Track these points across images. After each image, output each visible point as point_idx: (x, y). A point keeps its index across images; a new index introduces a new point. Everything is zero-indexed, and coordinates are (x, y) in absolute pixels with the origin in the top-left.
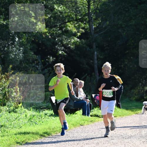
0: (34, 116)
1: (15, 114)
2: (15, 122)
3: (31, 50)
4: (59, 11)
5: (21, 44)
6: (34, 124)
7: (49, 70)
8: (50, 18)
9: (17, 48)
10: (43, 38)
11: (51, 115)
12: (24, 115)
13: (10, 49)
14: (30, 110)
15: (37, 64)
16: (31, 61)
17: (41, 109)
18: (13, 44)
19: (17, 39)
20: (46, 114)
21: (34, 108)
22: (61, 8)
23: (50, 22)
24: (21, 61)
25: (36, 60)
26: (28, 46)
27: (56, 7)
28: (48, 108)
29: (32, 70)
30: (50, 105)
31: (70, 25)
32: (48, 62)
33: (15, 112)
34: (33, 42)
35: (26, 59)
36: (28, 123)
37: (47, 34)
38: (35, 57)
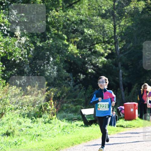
0: (66, 126)
1: (50, 125)
2: (50, 132)
3: (64, 68)
4: (89, 34)
5: (55, 64)
6: (67, 134)
7: (80, 86)
8: (81, 40)
9: (52, 67)
10: (74, 58)
11: (82, 125)
12: (57, 126)
13: (46, 68)
14: (63, 121)
15: (69, 81)
16: (64, 78)
17: (73, 120)
18: (48, 63)
19: (52, 59)
20: (77, 125)
21: (67, 119)
22: (90, 31)
23: (81, 44)
24: (55, 79)
25: (69, 77)
26: (62, 65)
27: (86, 30)
28: (79, 119)
29: (64, 86)
30: (81, 117)
31: (98, 47)
32: (79, 79)
33: (50, 123)
34: (66, 61)
35: (59, 77)
36: (62, 133)
37: (78, 54)
38: (68, 74)
